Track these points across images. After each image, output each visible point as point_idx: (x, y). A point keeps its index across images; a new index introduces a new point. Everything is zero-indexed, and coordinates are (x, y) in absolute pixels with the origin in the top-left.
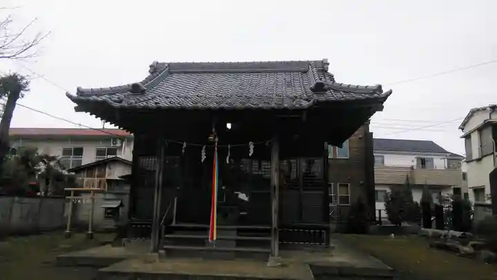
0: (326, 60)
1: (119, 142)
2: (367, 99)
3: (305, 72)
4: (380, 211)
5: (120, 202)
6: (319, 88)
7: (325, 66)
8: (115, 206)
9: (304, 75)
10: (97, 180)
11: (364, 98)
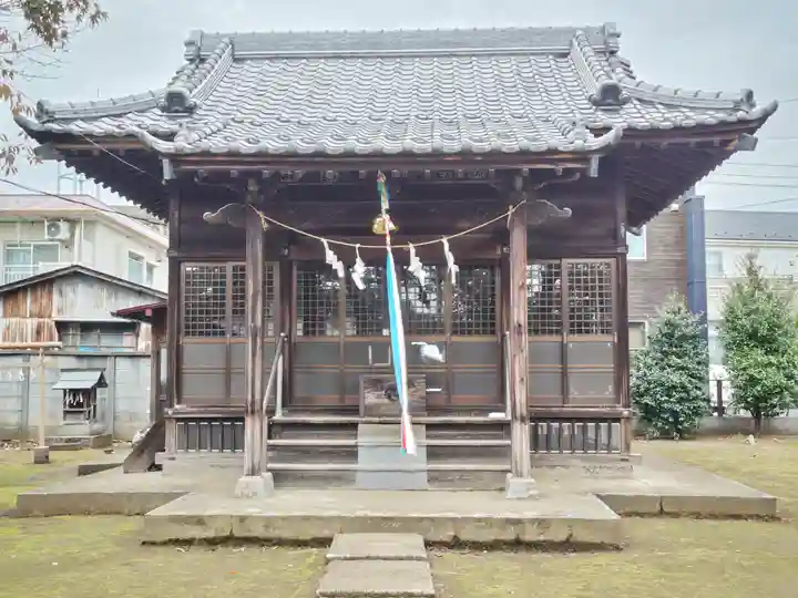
0: (613, 25)
1: (64, 226)
2: (723, 123)
3: (565, 55)
4: (719, 383)
5: (98, 374)
6: (610, 97)
7: (611, 41)
8: (88, 385)
9: (562, 62)
10: (30, 324)
11: (713, 121)
